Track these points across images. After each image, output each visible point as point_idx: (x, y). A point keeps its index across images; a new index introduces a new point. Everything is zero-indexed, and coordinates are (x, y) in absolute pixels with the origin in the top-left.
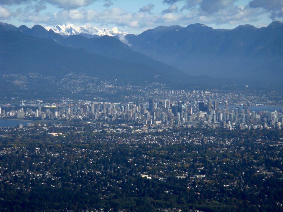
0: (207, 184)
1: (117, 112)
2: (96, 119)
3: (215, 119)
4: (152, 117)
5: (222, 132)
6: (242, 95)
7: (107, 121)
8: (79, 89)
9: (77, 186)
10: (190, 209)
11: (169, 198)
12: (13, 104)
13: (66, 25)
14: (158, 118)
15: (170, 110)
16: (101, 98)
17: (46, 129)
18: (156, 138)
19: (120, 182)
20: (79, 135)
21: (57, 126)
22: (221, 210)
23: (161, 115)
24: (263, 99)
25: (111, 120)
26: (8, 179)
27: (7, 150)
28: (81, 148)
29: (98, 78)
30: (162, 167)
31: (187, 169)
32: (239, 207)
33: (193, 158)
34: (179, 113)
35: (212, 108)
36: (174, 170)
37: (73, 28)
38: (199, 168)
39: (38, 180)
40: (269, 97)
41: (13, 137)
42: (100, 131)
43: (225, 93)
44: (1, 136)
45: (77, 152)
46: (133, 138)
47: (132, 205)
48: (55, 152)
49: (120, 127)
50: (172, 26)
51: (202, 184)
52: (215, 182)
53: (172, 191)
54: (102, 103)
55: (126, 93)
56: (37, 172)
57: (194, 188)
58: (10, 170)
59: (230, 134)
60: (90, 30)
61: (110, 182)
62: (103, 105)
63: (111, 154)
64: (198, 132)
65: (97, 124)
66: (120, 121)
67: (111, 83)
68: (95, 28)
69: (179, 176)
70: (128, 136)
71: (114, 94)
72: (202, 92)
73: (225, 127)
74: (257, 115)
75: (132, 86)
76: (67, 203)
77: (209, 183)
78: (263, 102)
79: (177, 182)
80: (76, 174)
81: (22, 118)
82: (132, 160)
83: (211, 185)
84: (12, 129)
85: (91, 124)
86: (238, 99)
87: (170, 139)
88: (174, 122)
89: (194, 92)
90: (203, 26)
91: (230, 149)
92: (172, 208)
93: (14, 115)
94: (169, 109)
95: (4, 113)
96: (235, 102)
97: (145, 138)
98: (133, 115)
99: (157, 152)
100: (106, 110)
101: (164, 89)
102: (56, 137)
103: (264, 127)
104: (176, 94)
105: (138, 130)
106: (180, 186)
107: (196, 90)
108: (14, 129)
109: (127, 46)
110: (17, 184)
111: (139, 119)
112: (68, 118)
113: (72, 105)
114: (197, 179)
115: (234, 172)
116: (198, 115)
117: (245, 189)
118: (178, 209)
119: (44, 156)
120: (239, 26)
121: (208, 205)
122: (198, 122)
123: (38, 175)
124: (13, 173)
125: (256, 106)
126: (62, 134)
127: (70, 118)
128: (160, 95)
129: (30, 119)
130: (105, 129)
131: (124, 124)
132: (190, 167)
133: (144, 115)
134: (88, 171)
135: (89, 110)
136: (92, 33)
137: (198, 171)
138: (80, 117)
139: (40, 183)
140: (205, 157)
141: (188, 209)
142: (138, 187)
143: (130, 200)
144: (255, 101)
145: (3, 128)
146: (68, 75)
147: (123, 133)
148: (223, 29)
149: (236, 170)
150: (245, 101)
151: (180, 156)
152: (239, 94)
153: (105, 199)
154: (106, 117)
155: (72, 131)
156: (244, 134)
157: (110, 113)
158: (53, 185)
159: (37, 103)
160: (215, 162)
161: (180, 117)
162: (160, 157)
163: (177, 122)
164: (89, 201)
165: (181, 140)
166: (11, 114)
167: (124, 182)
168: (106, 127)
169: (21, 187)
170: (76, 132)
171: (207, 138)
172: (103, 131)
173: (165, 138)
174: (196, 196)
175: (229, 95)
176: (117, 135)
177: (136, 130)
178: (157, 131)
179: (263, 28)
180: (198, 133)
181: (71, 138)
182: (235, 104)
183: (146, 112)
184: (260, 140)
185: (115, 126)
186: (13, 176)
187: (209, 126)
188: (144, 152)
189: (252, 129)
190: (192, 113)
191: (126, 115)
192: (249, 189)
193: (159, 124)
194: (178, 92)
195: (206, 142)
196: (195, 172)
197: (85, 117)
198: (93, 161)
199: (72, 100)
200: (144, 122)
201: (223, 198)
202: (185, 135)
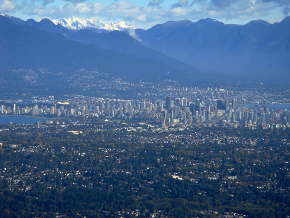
0: (240, 186)
1: (134, 110)
2: (113, 117)
3: (234, 118)
4: (170, 115)
5: (245, 132)
6: (258, 93)
7: (124, 118)
8: (90, 86)
9: (109, 186)
10: (226, 212)
11: (204, 200)
12: (25, 100)
13: (72, 19)
14: (176, 117)
15: (188, 109)
16: (113, 95)
17: (65, 127)
18: (178, 138)
19: (151, 182)
20: (99, 133)
21: (75, 124)
22: (258, 212)
23: (179, 113)
24: (279, 97)
25: (128, 118)
26: (38, 178)
27: (33, 149)
28: (107, 147)
29: (109, 74)
30: (192, 168)
31: (217, 170)
32: (276, 210)
33: (222, 159)
34: (197, 111)
35: (230, 107)
36: (205, 171)
37: (80, 22)
38: (229, 169)
39: (68, 180)
40: (285, 95)
41: (33, 135)
42: (120, 129)
43: (240, 91)
44: (21, 133)
45: (104, 152)
46: (155, 137)
47: (168, 206)
48: (82, 152)
49: (139, 126)
50: (182, 21)
51: (235, 186)
52: (248, 184)
53: (205, 192)
54: (115, 100)
55: (139, 90)
56: (67, 172)
57: (227, 189)
58: (39, 169)
59: (254, 134)
60: (96, 24)
61: (141, 182)
62: (116, 103)
63: (138, 153)
64: (221, 131)
65: (114, 122)
66: (137, 119)
67: (123, 80)
68: (102, 22)
69: (210, 177)
70: (149, 135)
71: (127, 90)
72: (216, 89)
73: (246, 127)
74: (276, 114)
75: (144, 83)
76: (102, 204)
77: (242, 184)
78: (279, 100)
79: (209, 184)
80: (106, 174)
81: (37, 115)
82: (160, 160)
83: (244, 187)
84: (30, 126)
85: (109, 122)
86: (254, 97)
87: (193, 138)
88: (192, 121)
89: (208, 89)
90: (214, 21)
91: (257, 149)
92: (208, 210)
93: (29, 112)
94: (186, 107)
95: (18, 109)
96: (251, 100)
97: (167, 137)
98: (150, 113)
99: (185, 152)
100: (122, 108)
101: (176, 86)
102: (77, 135)
103: (286, 127)
104: (190, 91)
105: (159, 129)
106: (212, 187)
107: (210, 87)
108: (33, 127)
109: (137, 41)
110: (48, 183)
111: (157, 117)
112: (84, 116)
113: (85, 102)
114: (229, 180)
115: (265, 174)
116: (216, 114)
117: (279, 191)
118: (214, 211)
119: (71, 155)
120: (251, 21)
121: (244, 208)
122: (217, 121)
123: (69, 175)
124: (43, 172)
125: (272, 104)
126: (82, 132)
127: (86, 116)
128: (173, 92)
129: (46, 116)
130: (125, 128)
131: (142, 122)
132: (220, 168)
133: (161, 114)
134: (118, 171)
135: (104, 107)
136: (99, 27)
137: (229, 172)
138: (96, 114)
139: (71, 183)
140: (234, 158)
141: (224, 211)
142: (170, 188)
143: (164, 201)
144: (271, 100)
145: (21, 125)
146: (78, 71)
147: (144, 132)
148: (234, 25)
149: (268, 172)
150: (261, 99)
151: (209, 157)
152: (254, 92)
153: (140, 200)
154: (123, 115)
155: (92, 129)
156: (268, 133)
157: (127, 111)
158: (85, 185)
159: (49, 99)
160: (245, 163)
161: (199, 115)
162: (189, 158)
163: (196, 121)
164: (124, 201)
165: (204, 140)
166: (26, 111)
167: (155, 183)
168: (125, 126)
169: (53, 186)
170: (96, 131)
171: (230, 138)
172: (123, 129)
173: (187, 137)
174: (230, 198)
175: (245, 92)
176: (138, 134)
177: (157, 129)
178: (178, 130)
179: (276, 23)
180: (220, 133)
181: (92, 137)
182: (251, 102)
183: (163, 110)
184: (285, 140)
185: (134, 124)
186: (43, 175)
187: (230, 125)
188: (171, 152)
189: (275, 128)
190: (210, 112)
191: (143, 113)
192: (283, 191)
193: (177, 122)
194: (192, 89)
195: (230, 142)
196: (226, 174)
197: (102, 115)
198: (121, 161)
199: (84, 97)
200: (162, 121)
201: (258, 200)
202: (207, 134)
